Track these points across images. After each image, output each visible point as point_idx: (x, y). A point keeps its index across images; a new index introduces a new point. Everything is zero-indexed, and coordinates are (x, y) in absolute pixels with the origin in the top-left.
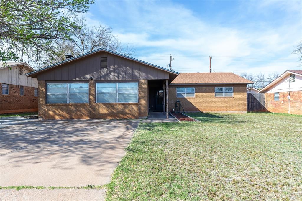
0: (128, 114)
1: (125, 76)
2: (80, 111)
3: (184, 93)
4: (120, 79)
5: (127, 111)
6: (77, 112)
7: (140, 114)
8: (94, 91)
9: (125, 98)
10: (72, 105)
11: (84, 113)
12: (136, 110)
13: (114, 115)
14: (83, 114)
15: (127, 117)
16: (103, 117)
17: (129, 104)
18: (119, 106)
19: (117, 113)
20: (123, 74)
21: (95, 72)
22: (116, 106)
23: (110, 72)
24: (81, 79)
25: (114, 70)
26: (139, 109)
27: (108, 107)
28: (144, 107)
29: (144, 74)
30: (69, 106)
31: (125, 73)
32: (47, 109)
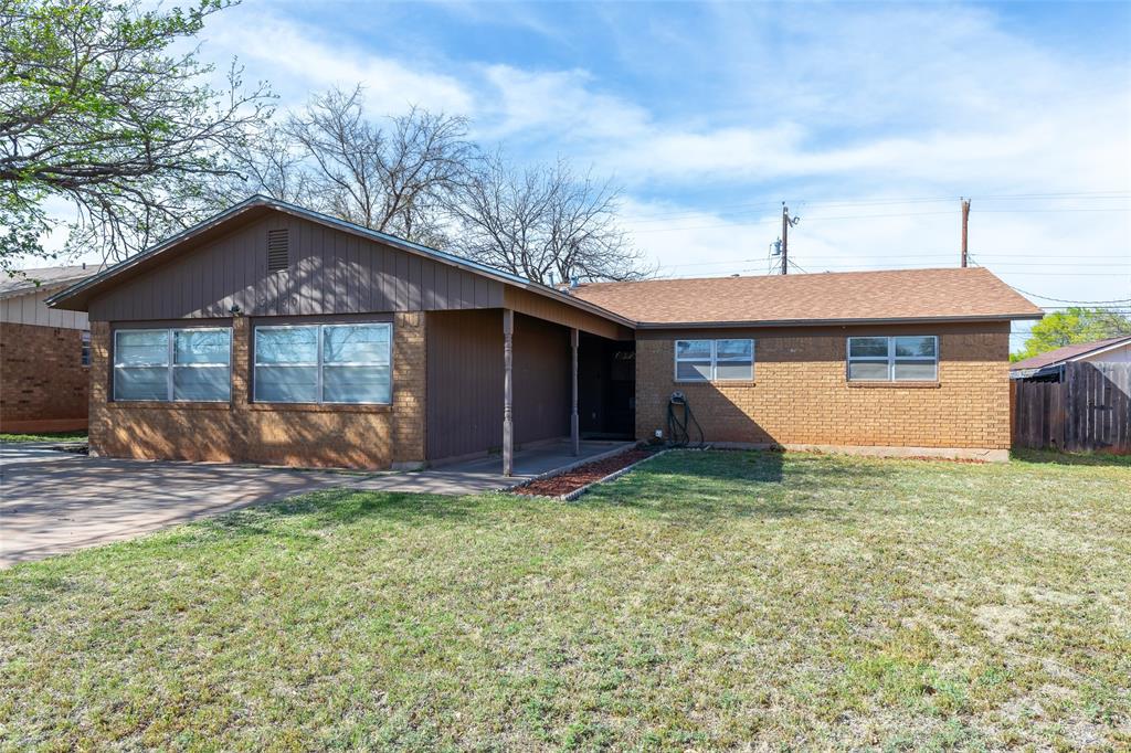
0: (354, 447)
1: (345, 298)
2: (204, 432)
3: (708, 364)
4: (330, 310)
5: (350, 435)
6: (192, 435)
7: (395, 452)
8: (246, 358)
9: (348, 387)
10: (181, 407)
11: (215, 438)
12: (381, 434)
13: (307, 450)
14: (213, 442)
15: (351, 459)
16: (271, 457)
17: (358, 410)
18: (324, 415)
19: (317, 444)
20: (339, 289)
21: (250, 288)
22: (314, 418)
23: (299, 283)
24: (208, 312)
25: (311, 278)
26: (394, 432)
27: (288, 421)
28: (413, 422)
29: (412, 288)
30: (171, 411)
31: (346, 285)
32: (112, 421)
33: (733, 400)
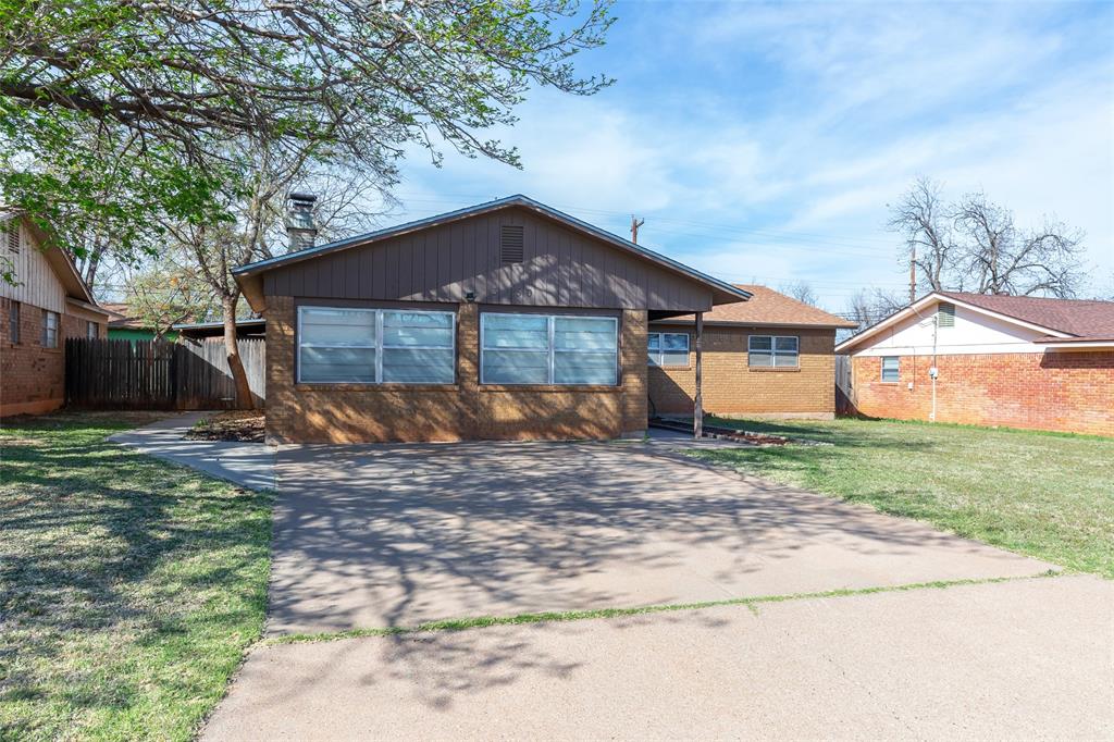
0: (587, 421)
1: (579, 294)
2: (426, 413)
3: (658, 352)
4: (564, 301)
5: (583, 412)
6: (413, 416)
7: (625, 424)
8: (476, 342)
9: (576, 368)
10: (398, 389)
11: (440, 419)
12: (612, 410)
13: (542, 426)
14: (438, 423)
15: (585, 432)
16: (504, 434)
17: (591, 390)
18: (559, 395)
19: (553, 419)
20: (573, 286)
21: (480, 277)
22: (547, 397)
23: (533, 277)
24: (431, 296)
25: (545, 273)
26: (622, 407)
27: (522, 401)
28: (637, 399)
29: (639, 290)
30: (385, 394)
31: (581, 284)
33: (675, 381)
